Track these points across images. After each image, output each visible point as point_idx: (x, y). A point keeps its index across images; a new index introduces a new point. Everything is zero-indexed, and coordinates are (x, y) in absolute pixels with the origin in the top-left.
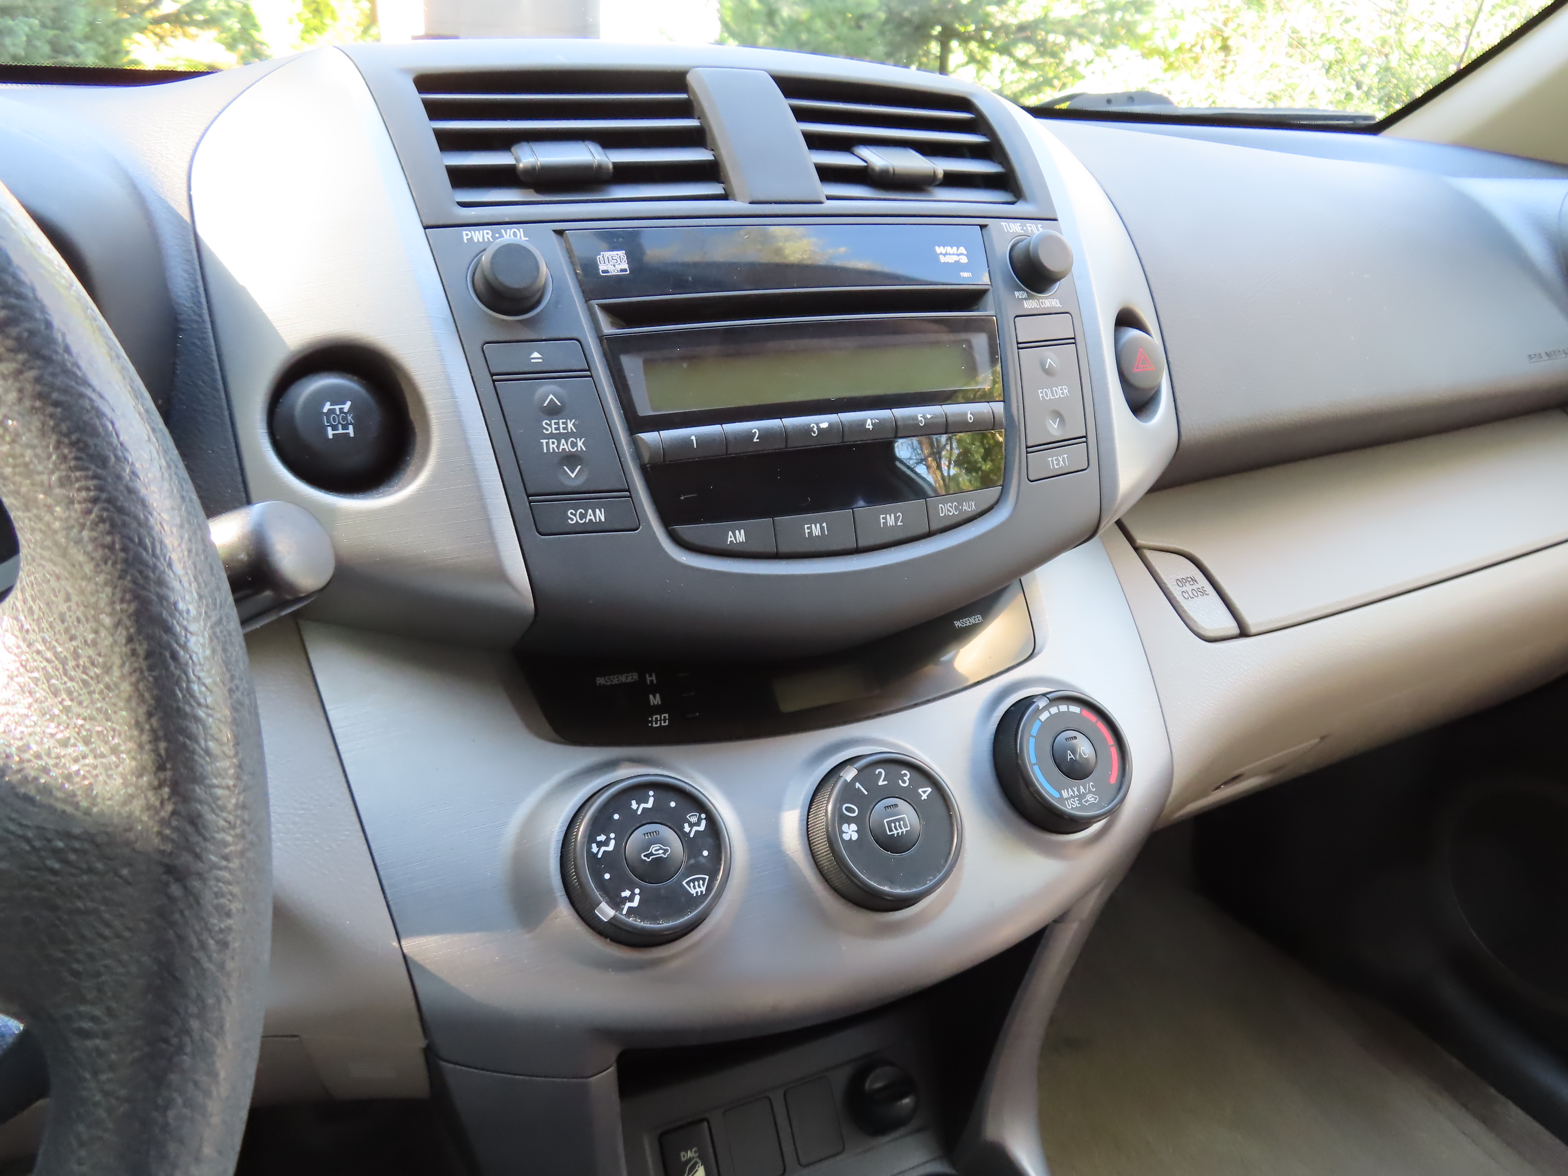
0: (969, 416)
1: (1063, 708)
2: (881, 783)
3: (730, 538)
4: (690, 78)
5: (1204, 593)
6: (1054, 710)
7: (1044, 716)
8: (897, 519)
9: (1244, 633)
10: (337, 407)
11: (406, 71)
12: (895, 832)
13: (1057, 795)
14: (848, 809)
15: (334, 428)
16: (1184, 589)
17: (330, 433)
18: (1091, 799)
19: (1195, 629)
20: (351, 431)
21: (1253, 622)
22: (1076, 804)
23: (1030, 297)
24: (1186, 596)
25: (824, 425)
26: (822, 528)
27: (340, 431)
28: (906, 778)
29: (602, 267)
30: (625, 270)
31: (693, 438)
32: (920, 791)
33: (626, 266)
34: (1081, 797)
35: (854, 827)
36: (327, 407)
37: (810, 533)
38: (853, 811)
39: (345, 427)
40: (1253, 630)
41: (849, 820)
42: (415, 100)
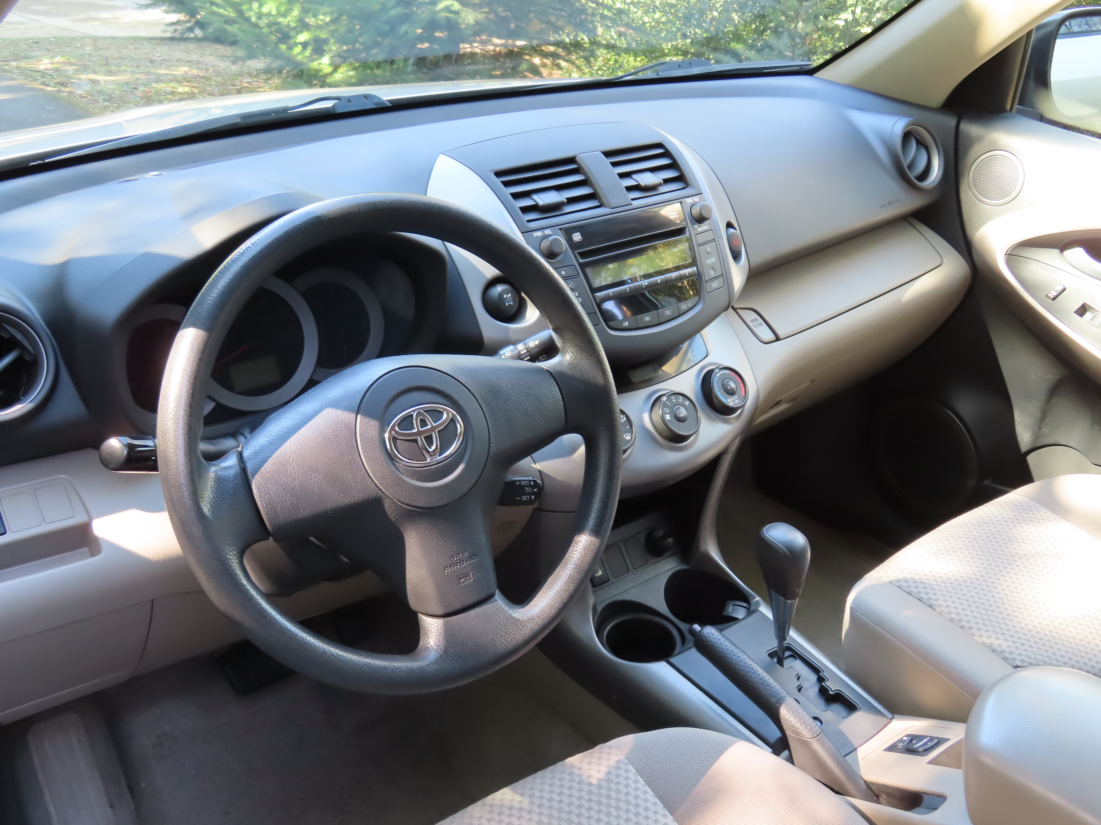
0: (687, 273)
1: (724, 372)
2: (674, 401)
3: (624, 325)
4: (577, 158)
5: (761, 324)
6: (721, 373)
7: (718, 375)
8: (670, 312)
9: (778, 339)
10: (508, 296)
11: (491, 171)
12: (681, 416)
13: (726, 401)
14: (666, 410)
15: (508, 303)
16: (754, 324)
17: (507, 304)
18: (737, 401)
19: (760, 339)
20: (512, 303)
21: (781, 334)
22: (733, 404)
23: (699, 226)
24: (755, 326)
25: (646, 284)
26: (649, 318)
27: (509, 303)
28: (681, 399)
29: (574, 239)
30: (580, 239)
31: (611, 293)
32: (686, 402)
33: (581, 238)
34: (734, 401)
35: (669, 415)
36: (505, 296)
37: (646, 320)
38: (667, 410)
39: (510, 302)
40: (781, 337)
41: (667, 413)
42: (498, 181)
